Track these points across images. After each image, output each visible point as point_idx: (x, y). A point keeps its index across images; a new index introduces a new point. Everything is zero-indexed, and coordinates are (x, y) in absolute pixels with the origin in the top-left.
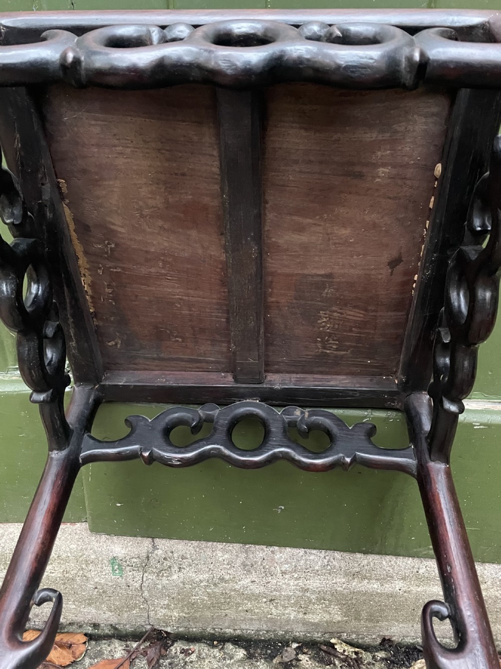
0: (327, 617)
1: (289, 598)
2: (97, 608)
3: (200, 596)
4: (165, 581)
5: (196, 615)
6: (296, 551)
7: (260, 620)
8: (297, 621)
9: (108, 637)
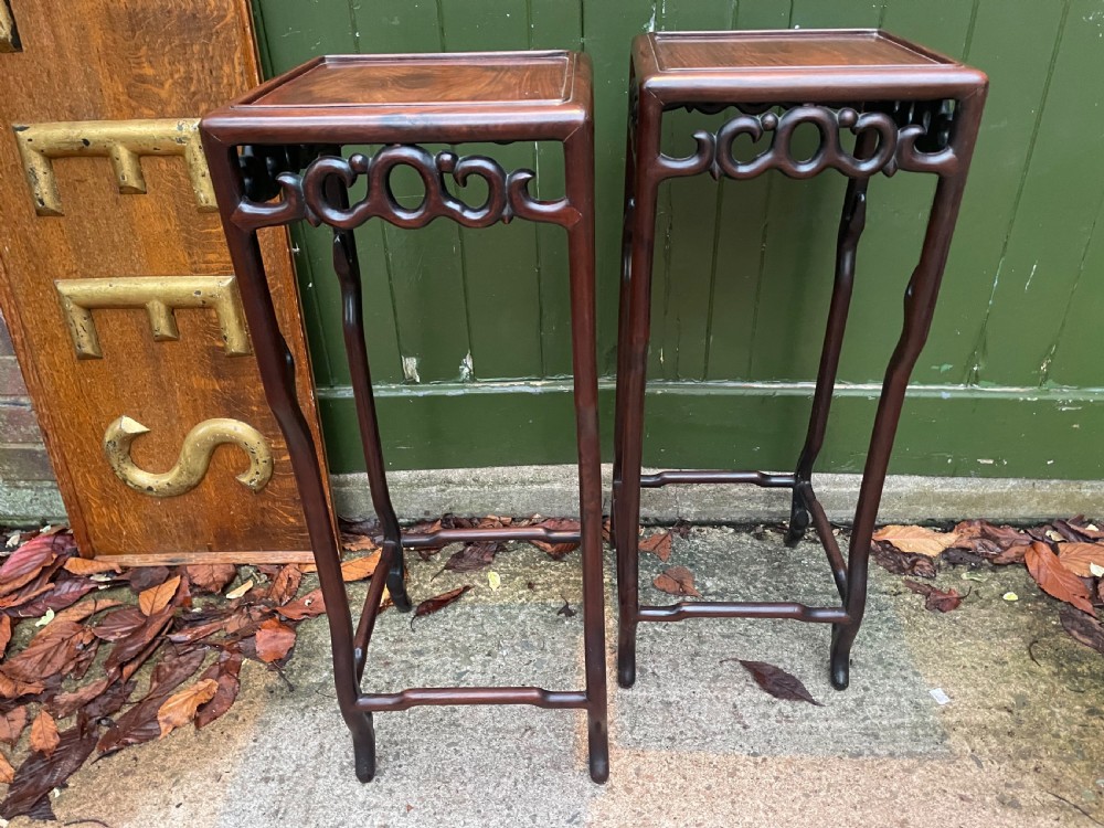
2: (649, 508)
5: (706, 510)
7: (742, 512)
8: (764, 512)
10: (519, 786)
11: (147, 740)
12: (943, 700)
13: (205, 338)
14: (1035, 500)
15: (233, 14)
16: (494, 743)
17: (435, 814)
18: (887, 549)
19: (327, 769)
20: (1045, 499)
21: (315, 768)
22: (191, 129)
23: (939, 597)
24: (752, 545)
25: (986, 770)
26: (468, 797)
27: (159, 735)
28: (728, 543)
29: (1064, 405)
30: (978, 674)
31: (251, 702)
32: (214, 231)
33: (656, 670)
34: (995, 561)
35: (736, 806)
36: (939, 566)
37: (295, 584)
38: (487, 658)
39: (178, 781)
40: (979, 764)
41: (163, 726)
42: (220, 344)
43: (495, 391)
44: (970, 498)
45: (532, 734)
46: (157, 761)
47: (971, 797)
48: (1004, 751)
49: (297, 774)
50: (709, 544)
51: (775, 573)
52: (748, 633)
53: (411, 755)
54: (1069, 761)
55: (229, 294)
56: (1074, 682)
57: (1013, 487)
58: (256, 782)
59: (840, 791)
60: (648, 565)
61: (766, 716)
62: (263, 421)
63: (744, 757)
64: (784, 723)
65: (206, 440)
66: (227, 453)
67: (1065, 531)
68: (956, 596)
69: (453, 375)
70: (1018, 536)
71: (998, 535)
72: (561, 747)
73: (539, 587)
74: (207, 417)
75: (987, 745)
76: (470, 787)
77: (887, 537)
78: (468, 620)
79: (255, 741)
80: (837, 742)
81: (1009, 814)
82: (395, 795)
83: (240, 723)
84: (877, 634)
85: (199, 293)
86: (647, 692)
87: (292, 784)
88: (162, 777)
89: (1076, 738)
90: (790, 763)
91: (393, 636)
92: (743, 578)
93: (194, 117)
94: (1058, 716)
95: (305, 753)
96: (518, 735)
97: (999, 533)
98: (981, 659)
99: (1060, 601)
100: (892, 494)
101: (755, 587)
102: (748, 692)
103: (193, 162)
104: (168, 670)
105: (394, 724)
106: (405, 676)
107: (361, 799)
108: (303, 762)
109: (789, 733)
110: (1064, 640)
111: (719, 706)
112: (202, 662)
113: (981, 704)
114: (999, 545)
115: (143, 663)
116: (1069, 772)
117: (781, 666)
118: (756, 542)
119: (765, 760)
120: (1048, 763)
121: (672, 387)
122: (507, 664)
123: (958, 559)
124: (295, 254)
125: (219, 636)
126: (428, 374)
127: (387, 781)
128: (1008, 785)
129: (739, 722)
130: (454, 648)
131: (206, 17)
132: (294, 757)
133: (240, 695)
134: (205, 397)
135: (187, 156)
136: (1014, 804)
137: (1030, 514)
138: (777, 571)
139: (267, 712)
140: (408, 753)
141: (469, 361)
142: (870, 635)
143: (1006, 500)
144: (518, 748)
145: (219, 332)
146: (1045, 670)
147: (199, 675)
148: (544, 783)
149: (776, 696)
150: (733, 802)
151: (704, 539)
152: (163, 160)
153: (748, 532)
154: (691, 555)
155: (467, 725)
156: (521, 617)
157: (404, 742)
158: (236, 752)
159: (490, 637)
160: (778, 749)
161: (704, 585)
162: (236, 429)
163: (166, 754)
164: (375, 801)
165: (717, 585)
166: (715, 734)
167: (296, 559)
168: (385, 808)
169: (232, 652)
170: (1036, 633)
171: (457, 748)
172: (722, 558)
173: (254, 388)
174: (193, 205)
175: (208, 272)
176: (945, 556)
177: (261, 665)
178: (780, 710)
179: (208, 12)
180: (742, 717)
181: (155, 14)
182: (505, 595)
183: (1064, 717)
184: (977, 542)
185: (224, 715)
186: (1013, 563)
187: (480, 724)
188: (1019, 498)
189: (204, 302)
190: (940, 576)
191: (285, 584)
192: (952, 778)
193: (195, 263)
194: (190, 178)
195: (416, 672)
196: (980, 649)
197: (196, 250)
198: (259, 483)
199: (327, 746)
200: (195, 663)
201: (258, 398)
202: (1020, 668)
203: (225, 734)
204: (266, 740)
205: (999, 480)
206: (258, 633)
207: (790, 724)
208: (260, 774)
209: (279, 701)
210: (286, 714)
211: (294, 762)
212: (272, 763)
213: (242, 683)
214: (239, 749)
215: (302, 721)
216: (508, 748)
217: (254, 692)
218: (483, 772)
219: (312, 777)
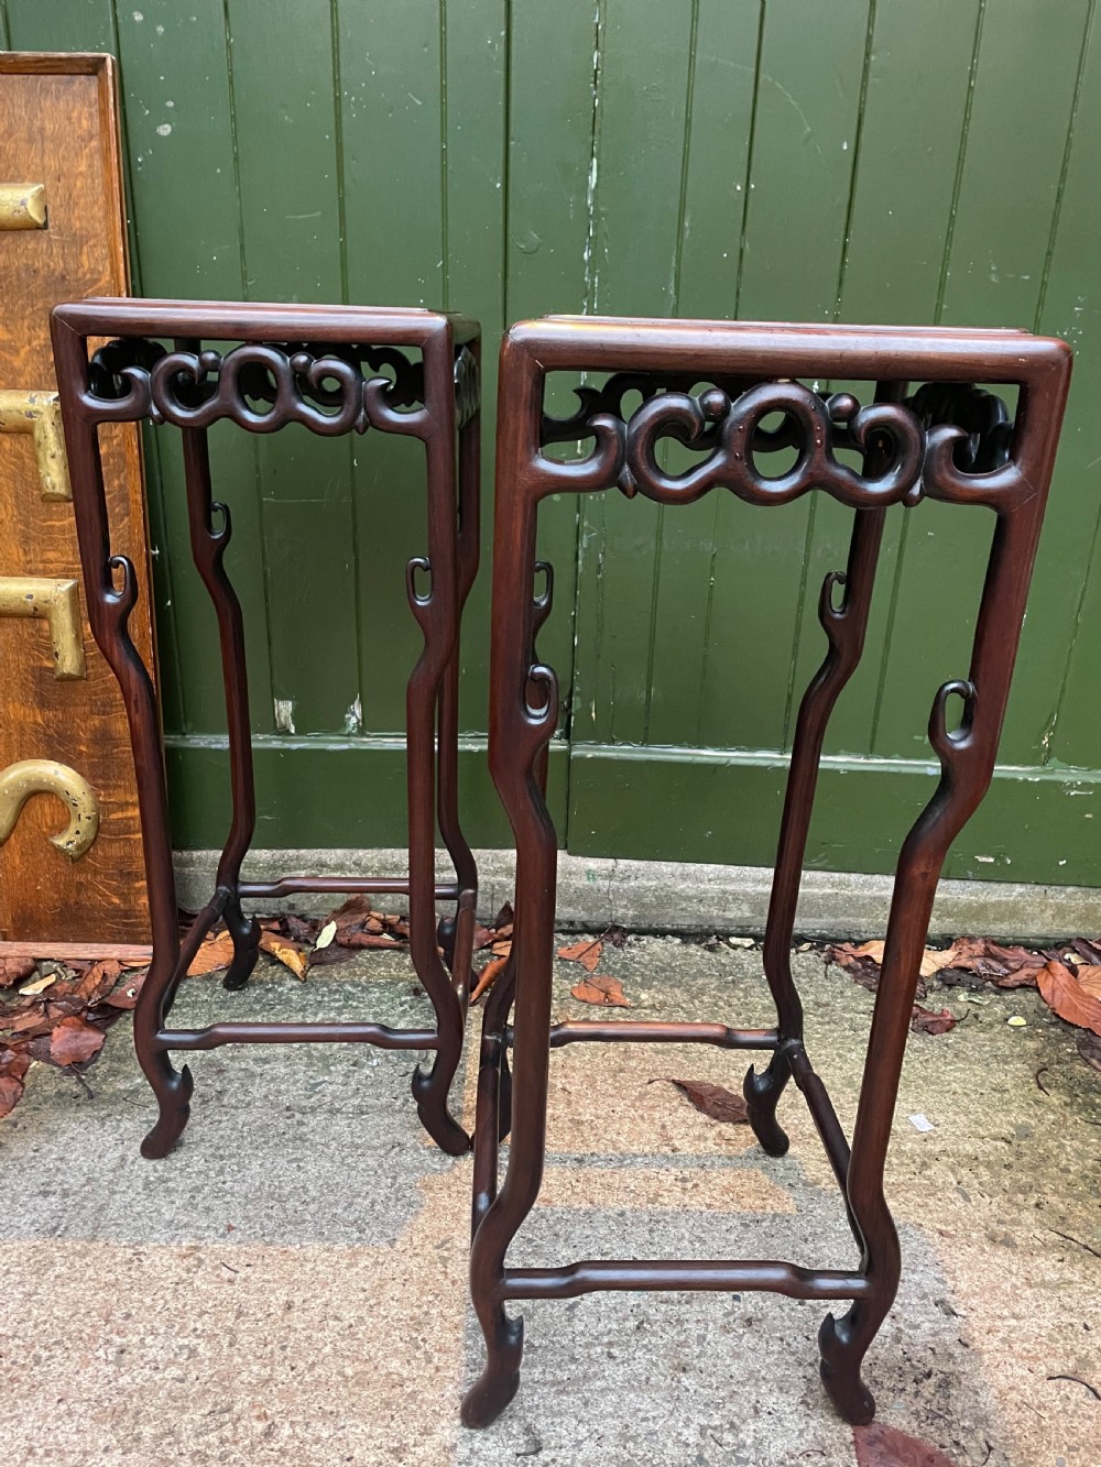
0: (739, 914)
1: (713, 898)
2: (575, 908)
3: (649, 899)
4: (625, 886)
5: (646, 913)
6: (717, 866)
7: (691, 916)
8: (718, 917)
9: (581, 933)
10: (377, 1208)
12: (926, 1127)
13: (33, 656)
14: (1049, 912)
15: (108, 278)
16: (349, 1160)
17: (263, 1235)
18: (869, 967)
19: (128, 1184)
20: (1061, 911)
21: (111, 1182)
22: (45, 403)
23: (930, 1019)
24: (702, 957)
25: (974, 1203)
26: (309, 1217)
28: (673, 956)
29: (1071, 787)
30: (971, 1101)
31: (35, 1109)
32: (58, 524)
33: (568, 1087)
34: (1000, 983)
35: (654, 1235)
36: (931, 988)
37: (112, 981)
38: (351, 1068)
40: (966, 1198)
42: (49, 664)
43: (386, 747)
44: (969, 906)
45: (401, 1151)
47: (953, 1232)
48: (998, 1184)
49: (86, 1188)
50: (649, 954)
51: (728, 988)
52: (687, 1050)
53: (239, 1171)
54: (1079, 1197)
55: (67, 600)
56: (1090, 1114)
57: (1021, 894)
58: (31, 1196)
59: (787, 1221)
60: (569, 975)
61: (700, 1138)
62: (92, 766)
63: (669, 1182)
64: (724, 1146)
65: (17, 786)
66: (42, 806)
67: (1088, 952)
68: (949, 1017)
69: (336, 726)
70: (1028, 957)
71: (1007, 957)
72: (438, 1167)
74: (22, 757)
75: (976, 1178)
76: (313, 1207)
77: (868, 953)
79: (36, 1151)
80: (790, 1169)
81: (1000, 1253)
82: (213, 1214)
83: (19, 1131)
84: (849, 1055)
85: (30, 597)
87: (78, 1199)
89: (1090, 1174)
90: (726, 1190)
92: (687, 991)
93: (50, 390)
94: (1069, 1149)
95: (100, 1165)
96: (383, 1152)
97: (1007, 954)
98: (975, 1085)
99: (1080, 1028)
100: (874, 898)
102: (682, 1112)
103: (42, 440)
105: (222, 1137)
106: (242, 1085)
107: (168, 1217)
108: (97, 1175)
109: (730, 1158)
110: (1080, 1069)
111: (645, 1126)
113: (971, 1132)
114: (1007, 967)
116: (1078, 1210)
118: (707, 953)
119: (696, 1186)
120: (1054, 1199)
121: (605, 750)
122: (377, 1075)
123: (955, 980)
124: (154, 556)
125: (3, 1035)
126: (304, 724)
127: (204, 1198)
128: (1000, 1222)
129: (666, 1145)
131: (77, 280)
132: (85, 1170)
133: (22, 1100)
134: (22, 731)
135: (37, 433)
136: (1008, 1242)
137: (1044, 931)
138: (732, 986)
139: (56, 1120)
140: (236, 1168)
141: (357, 709)
142: (840, 1056)
143: (1013, 912)
144: (380, 1166)
145: (49, 649)
146: (1054, 1099)
148: (410, 1205)
149: (716, 1118)
150: (651, 1231)
151: (643, 948)
152: (7, 438)
153: (699, 943)
154: (624, 966)
155: (317, 1139)
157: (232, 1156)
158: (10, 1162)
160: (714, 1174)
161: (638, 997)
162: (56, 773)
164: (186, 1220)
165: (653, 998)
166: (635, 1156)
167: (116, 954)
168: (198, 1228)
169: (19, 1052)
170: (1046, 1060)
171: (301, 1164)
172: (664, 970)
173: (85, 722)
174: (36, 493)
175: (45, 574)
176: (939, 976)
177: (55, 1069)
178: (720, 1133)
179: (80, 274)
180: (671, 1139)
181: (18, 274)
182: (382, 1002)
183: (1075, 1150)
184: (978, 962)
186: (1022, 986)
187: (333, 1139)
188: (1029, 909)
189: (36, 609)
190: (931, 996)
191: (97, 981)
192: (930, 1211)
193: (30, 562)
194: (37, 461)
195: (258, 1081)
196: (976, 1075)
197: (33, 546)
198: (79, 847)
199: (131, 1158)
201: (89, 735)
202: (1024, 1096)
204: (50, 1151)
205: (1003, 885)
206: (56, 1031)
207: (731, 1148)
208: (38, 1187)
209: (74, 1108)
210: (81, 1123)
211: (85, 1174)
212: (55, 1175)
213: (27, 1087)
214: (13, 1160)
215: (101, 1131)
216: (368, 1165)
217: (41, 1098)
218: (332, 1191)
219: (107, 1192)
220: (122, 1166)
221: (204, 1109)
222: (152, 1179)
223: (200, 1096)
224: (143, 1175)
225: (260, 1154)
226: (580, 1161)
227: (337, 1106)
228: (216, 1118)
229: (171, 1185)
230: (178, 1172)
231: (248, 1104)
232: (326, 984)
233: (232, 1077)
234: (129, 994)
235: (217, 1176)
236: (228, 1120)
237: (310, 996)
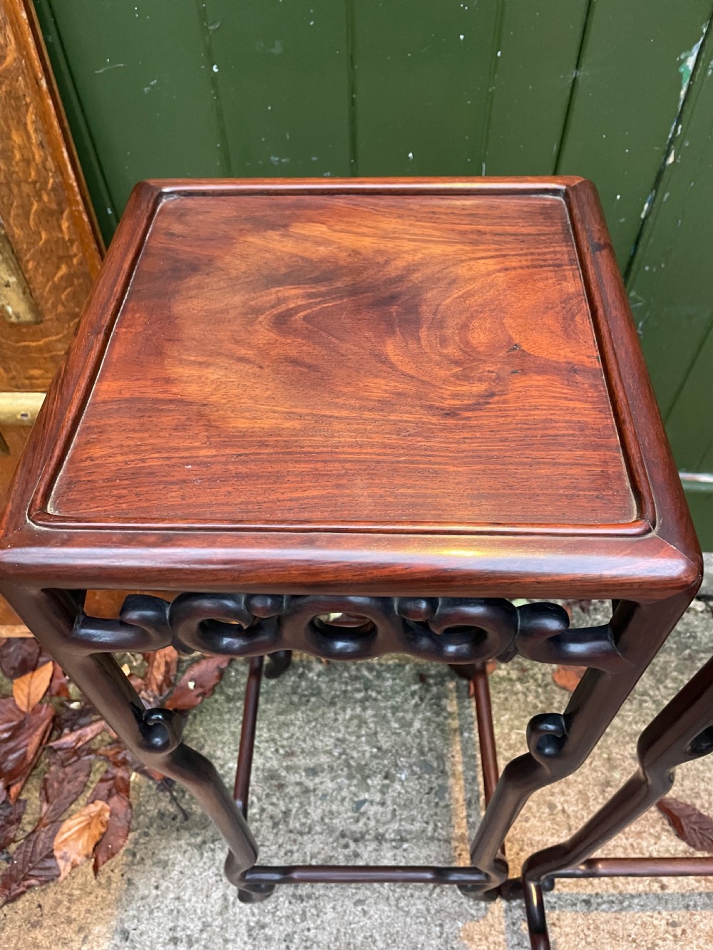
11: (47, 882)
16: (402, 903)
19: (234, 930)
21: (222, 928)
27: (59, 875)
31: (146, 834)
37: (173, 669)
38: (387, 782)
39: (86, 937)
41: (61, 863)
46: (62, 910)
49: (205, 935)
51: (686, 667)
53: (318, 916)
63: (662, 928)
72: (473, 912)
73: (431, 681)
78: (360, 727)
79: (157, 888)
83: (139, 863)
86: (558, 836)
88: (70, 932)
90: (710, 937)
91: (283, 747)
95: (209, 906)
96: (427, 893)
101: (666, 687)
102: (665, 840)
104: (56, 785)
106: (301, 804)
108: (210, 919)
112: (88, 775)
115: (30, 775)
117: (698, 804)
119: (684, 932)
122: (407, 792)
125: (102, 740)
129: (656, 880)
130: (349, 766)
132: (199, 912)
133: (133, 823)
138: (688, 663)
139: (164, 848)
140: (314, 911)
144: (428, 910)
147: (88, 793)
156: (417, 725)
157: (309, 897)
158: (140, 903)
159: (387, 752)
160: (698, 917)
163: (70, 901)
166: (632, 896)
169: (118, 764)
171: (365, 908)
177: (151, 782)
185: (122, 852)
191: (163, 669)
195: (312, 798)
197: (12, 364)
200: (82, 778)
203: (125, 877)
204: (168, 888)
207: (709, 884)
208: (168, 934)
209: (174, 835)
210: (185, 852)
211: (199, 919)
212: (177, 919)
213: (134, 807)
214: (142, 899)
215: (201, 864)
216: (418, 910)
217: (147, 820)
218: (394, 941)
219: (221, 940)
220: (226, 907)
221: (276, 834)
222: (252, 924)
223: (272, 817)
224: (245, 919)
225: (331, 895)
226: (587, 902)
227: (381, 831)
228: (289, 847)
229: (268, 931)
230: (270, 916)
231: (310, 829)
232: (347, 669)
233: (292, 794)
234: (191, 685)
235: (302, 921)
236: (298, 851)
237: (336, 685)
